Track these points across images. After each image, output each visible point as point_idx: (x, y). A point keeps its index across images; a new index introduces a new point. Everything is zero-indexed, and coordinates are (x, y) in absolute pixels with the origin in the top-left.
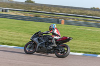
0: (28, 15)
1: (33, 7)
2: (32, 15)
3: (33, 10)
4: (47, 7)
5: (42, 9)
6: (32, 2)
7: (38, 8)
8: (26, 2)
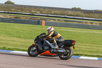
0: (8, 16)
1: (13, 8)
2: (12, 16)
3: (13, 11)
4: (28, 8)
5: (22, 10)
6: (12, 3)
7: (18, 9)
8: (5, 3)
